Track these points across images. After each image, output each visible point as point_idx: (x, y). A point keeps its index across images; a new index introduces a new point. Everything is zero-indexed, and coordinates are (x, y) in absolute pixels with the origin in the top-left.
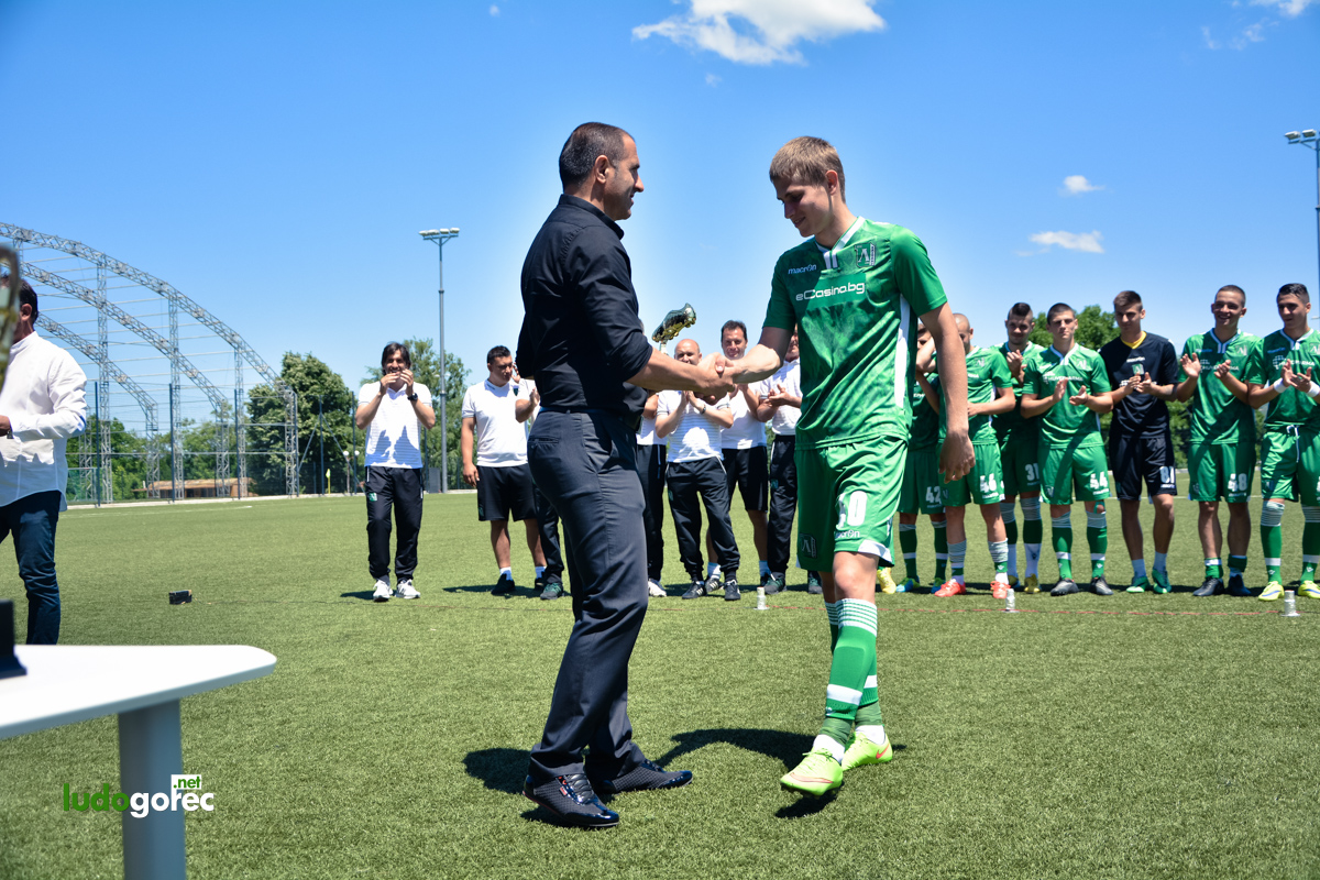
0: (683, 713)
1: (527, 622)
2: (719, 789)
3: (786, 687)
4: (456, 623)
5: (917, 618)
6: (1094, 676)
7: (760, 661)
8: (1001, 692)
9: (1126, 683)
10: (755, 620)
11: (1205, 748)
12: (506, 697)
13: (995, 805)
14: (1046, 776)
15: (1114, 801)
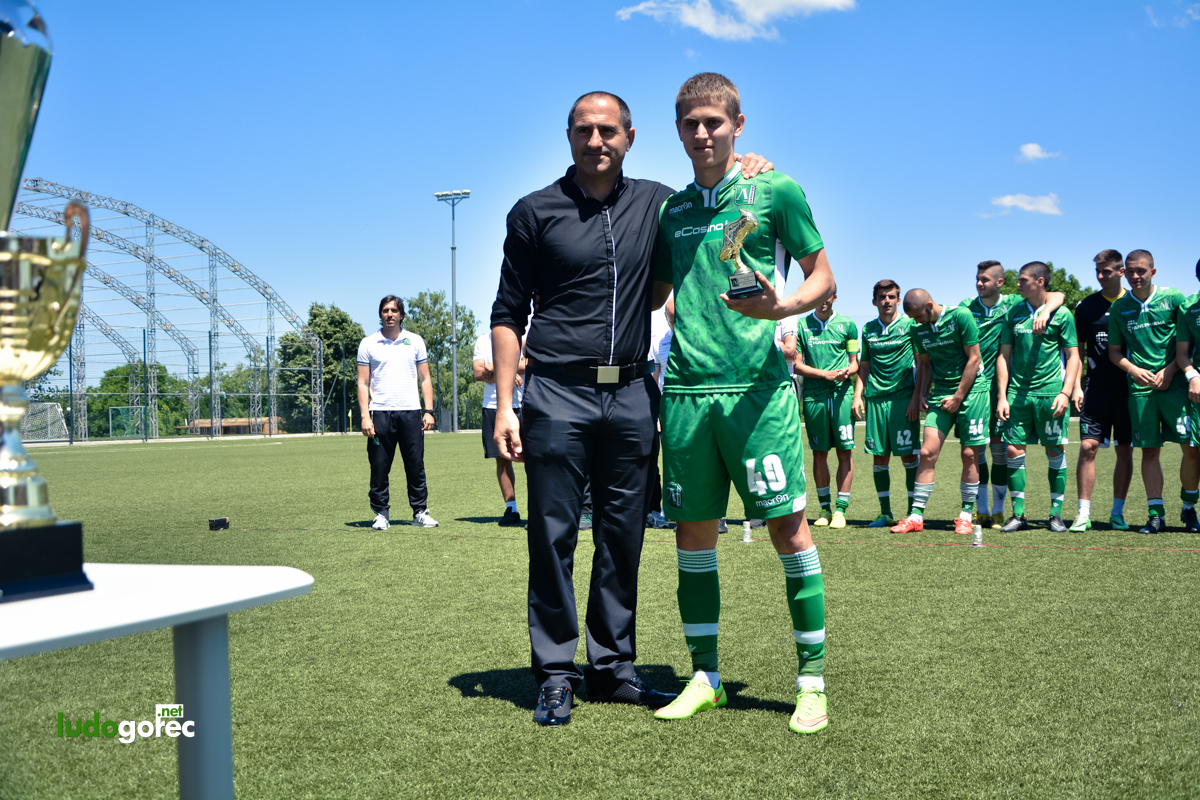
4: (466, 551)
5: (892, 551)
6: (1056, 606)
7: (745, 589)
8: (969, 619)
9: (1085, 613)
10: (741, 552)
11: (1158, 673)
12: (513, 619)
13: (964, 724)
14: (1011, 697)
15: (1074, 721)
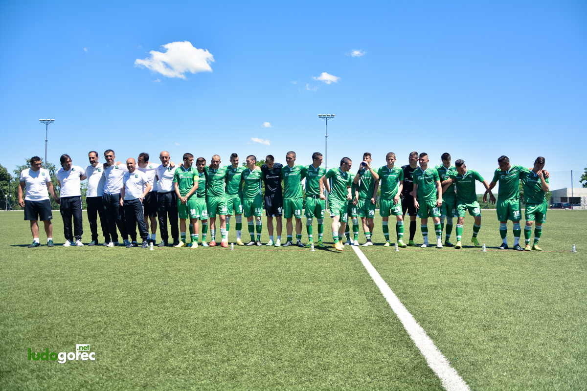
0: (118, 284)
1: (66, 254)
2: (126, 309)
3: (156, 275)
4: (38, 255)
5: (203, 252)
6: (255, 269)
7: (148, 266)
8: (226, 275)
9: (264, 271)
10: (149, 253)
11: (285, 290)
12: (52, 280)
13: (219, 311)
14: (236, 301)
15: (256, 307)
